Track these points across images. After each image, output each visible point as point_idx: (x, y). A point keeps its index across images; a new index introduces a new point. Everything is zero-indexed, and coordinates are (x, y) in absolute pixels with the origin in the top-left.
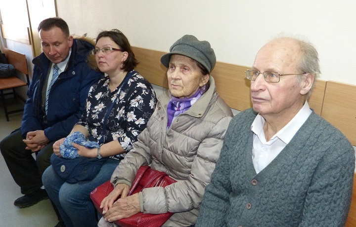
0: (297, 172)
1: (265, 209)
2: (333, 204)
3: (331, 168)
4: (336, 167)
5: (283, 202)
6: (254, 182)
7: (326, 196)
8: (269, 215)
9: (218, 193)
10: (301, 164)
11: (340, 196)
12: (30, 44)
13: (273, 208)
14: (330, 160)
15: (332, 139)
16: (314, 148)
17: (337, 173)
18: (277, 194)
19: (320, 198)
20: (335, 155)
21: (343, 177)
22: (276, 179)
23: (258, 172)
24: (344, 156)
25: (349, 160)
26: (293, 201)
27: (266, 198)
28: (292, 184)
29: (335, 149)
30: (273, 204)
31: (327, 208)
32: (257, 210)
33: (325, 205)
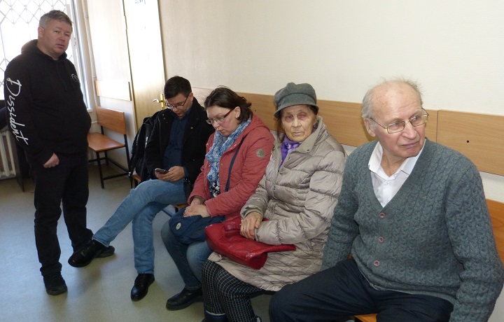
0: (425, 198)
1: (399, 240)
2: (477, 220)
3: (460, 187)
4: (465, 185)
5: (416, 229)
6: (382, 215)
7: (468, 214)
8: (404, 244)
9: (341, 225)
10: (427, 190)
11: (480, 209)
12: (131, 100)
13: (407, 236)
14: (457, 181)
15: (452, 159)
16: (437, 173)
17: (468, 190)
18: (408, 223)
19: (463, 218)
20: (460, 174)
21: (474, 192)
22: (404, 209)
23: (384, 206)
24: (467, 173)
25: (474, 175)
26: (426, 225)
27: (397, 228)
28: (422, 210)
29: (458, 169)
30: (406, 233)
31: (473, 225)
32: (391, 242)
33: (470, 222)
